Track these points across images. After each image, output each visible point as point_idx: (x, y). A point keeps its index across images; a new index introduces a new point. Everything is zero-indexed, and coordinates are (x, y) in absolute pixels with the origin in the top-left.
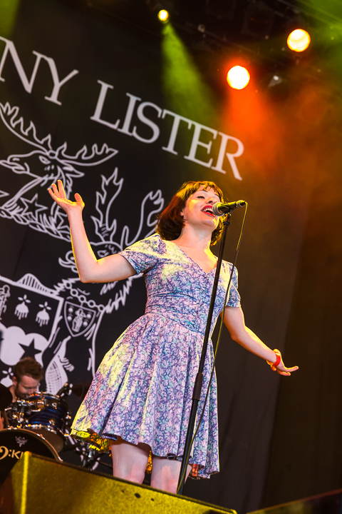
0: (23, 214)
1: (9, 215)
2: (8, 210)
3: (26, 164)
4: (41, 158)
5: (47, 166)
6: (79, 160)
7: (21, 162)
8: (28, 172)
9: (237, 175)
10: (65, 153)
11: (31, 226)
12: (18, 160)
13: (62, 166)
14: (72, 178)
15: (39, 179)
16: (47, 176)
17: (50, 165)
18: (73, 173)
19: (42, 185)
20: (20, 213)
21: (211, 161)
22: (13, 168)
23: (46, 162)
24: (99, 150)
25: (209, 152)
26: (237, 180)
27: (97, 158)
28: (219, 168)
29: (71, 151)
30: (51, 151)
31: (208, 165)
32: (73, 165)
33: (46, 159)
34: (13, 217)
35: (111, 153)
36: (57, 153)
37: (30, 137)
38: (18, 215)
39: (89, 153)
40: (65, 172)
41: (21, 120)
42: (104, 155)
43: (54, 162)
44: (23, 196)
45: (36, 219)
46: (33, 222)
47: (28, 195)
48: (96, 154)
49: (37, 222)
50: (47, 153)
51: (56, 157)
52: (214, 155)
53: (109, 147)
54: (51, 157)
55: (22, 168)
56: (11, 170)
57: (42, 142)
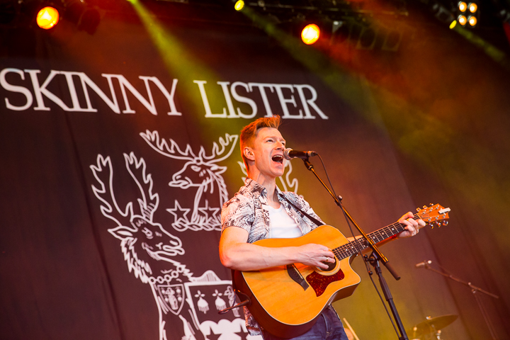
0: (207, 221)
1: (199, 227)
2: (196, 223)
3: (187, 178)
4: (193, 167)
5: (199, 172)
6: (217, 157)
7: (183, 178)
8: (192, 185)
9: (324, 117)
10: (207, 155)
11: (217, 229)
12: (179, 177)
13: (209, 168)
14: (221, 175)
15: (201, 186)
16: (204, 181)
17: (201, 170)
18: (219, 170)
19: (205, 190)
20: (205, 222)
21: (301, 112)
22: (180, 186)
23: (197, 169)
24: (226, 142)
25: (295, 105)
26: (325, 120)
27: (228, 148)
28: (309, 116)
29: (208, 153)
30: (196, 158)
31: (300, 117)
32: (216, 163)
33: (196, 167)
34: (202, 228)
35: (234, 139)
36: (200, 158)
37: (177, 154)
38: (204, 224)
39: (220, 148)
40: (214, 172)
41: (164, 141)
42: (231, 144)
43: (203, 167)
44: (200, 206)
45: (217, 222)
46: (216, 225)
47: (202, 204)
48: (226, 147)
49: (219, 224)
50: (194, 162)
51: (202, 163)
52: (300, 106)
53: (230, 134)
54: (199, 164)
55: (186, 183)
56: (179, 188)
57: (186, 154)
